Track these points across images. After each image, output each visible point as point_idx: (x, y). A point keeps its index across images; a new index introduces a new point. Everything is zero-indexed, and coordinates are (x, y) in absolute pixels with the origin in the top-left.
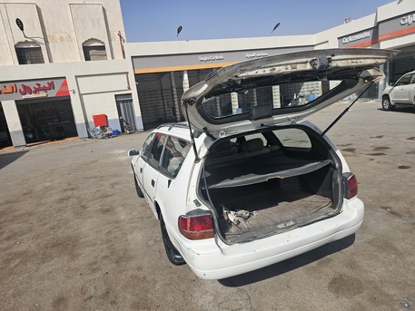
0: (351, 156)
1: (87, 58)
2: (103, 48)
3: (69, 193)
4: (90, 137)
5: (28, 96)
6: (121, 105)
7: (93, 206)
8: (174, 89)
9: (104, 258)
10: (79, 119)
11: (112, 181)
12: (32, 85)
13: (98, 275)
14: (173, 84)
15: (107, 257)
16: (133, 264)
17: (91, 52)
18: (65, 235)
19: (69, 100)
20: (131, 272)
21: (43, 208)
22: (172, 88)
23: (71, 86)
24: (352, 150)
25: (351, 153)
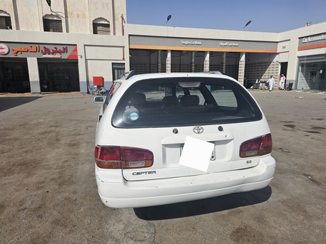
0: (290, 130)
1: (95, 32)
2: (108, 26)
3: (53, 129)
4: (88, 93)
5: (47, 56)
6: (116, 71)
7: (64, 141)
8: (160, 65)
9: (52, 180)
10: (82, 78)
11: (89, 124)
12: (51, 48)
13: (39, 192)
14: (159, 60)
15: (54, 179)
16: (72, 188)
17: (99, 28)
18: (33, 158)
19: (77, 63)
20: (67, 194)
21: (28, 137)
22: (158, 63)
23: (80, 52)
24: (292, 126)
25: (290, 129)
